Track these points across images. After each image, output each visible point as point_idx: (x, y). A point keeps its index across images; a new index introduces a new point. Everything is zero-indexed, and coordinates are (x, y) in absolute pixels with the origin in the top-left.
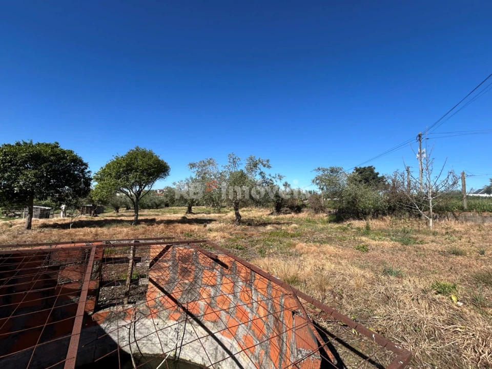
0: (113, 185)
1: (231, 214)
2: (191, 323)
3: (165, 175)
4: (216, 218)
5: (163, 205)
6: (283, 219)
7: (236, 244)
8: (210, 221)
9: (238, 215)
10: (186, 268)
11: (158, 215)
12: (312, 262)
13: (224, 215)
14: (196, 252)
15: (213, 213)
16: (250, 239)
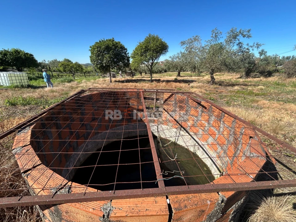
0: (140, 60)
1: (208, 77)
2: (183, 131)
3: (166, 52)
4: (196, 80)
5: (163, 71)
6: (250, 82)
7: (209, 97)
8: (192, 81)
9: (212, 78)
10: (181, 106)
11: (161, 77)
12: (271, 114)
13: (201, 77)
14: (188, 98)
15: (194, 76)
16: (220, 94)
